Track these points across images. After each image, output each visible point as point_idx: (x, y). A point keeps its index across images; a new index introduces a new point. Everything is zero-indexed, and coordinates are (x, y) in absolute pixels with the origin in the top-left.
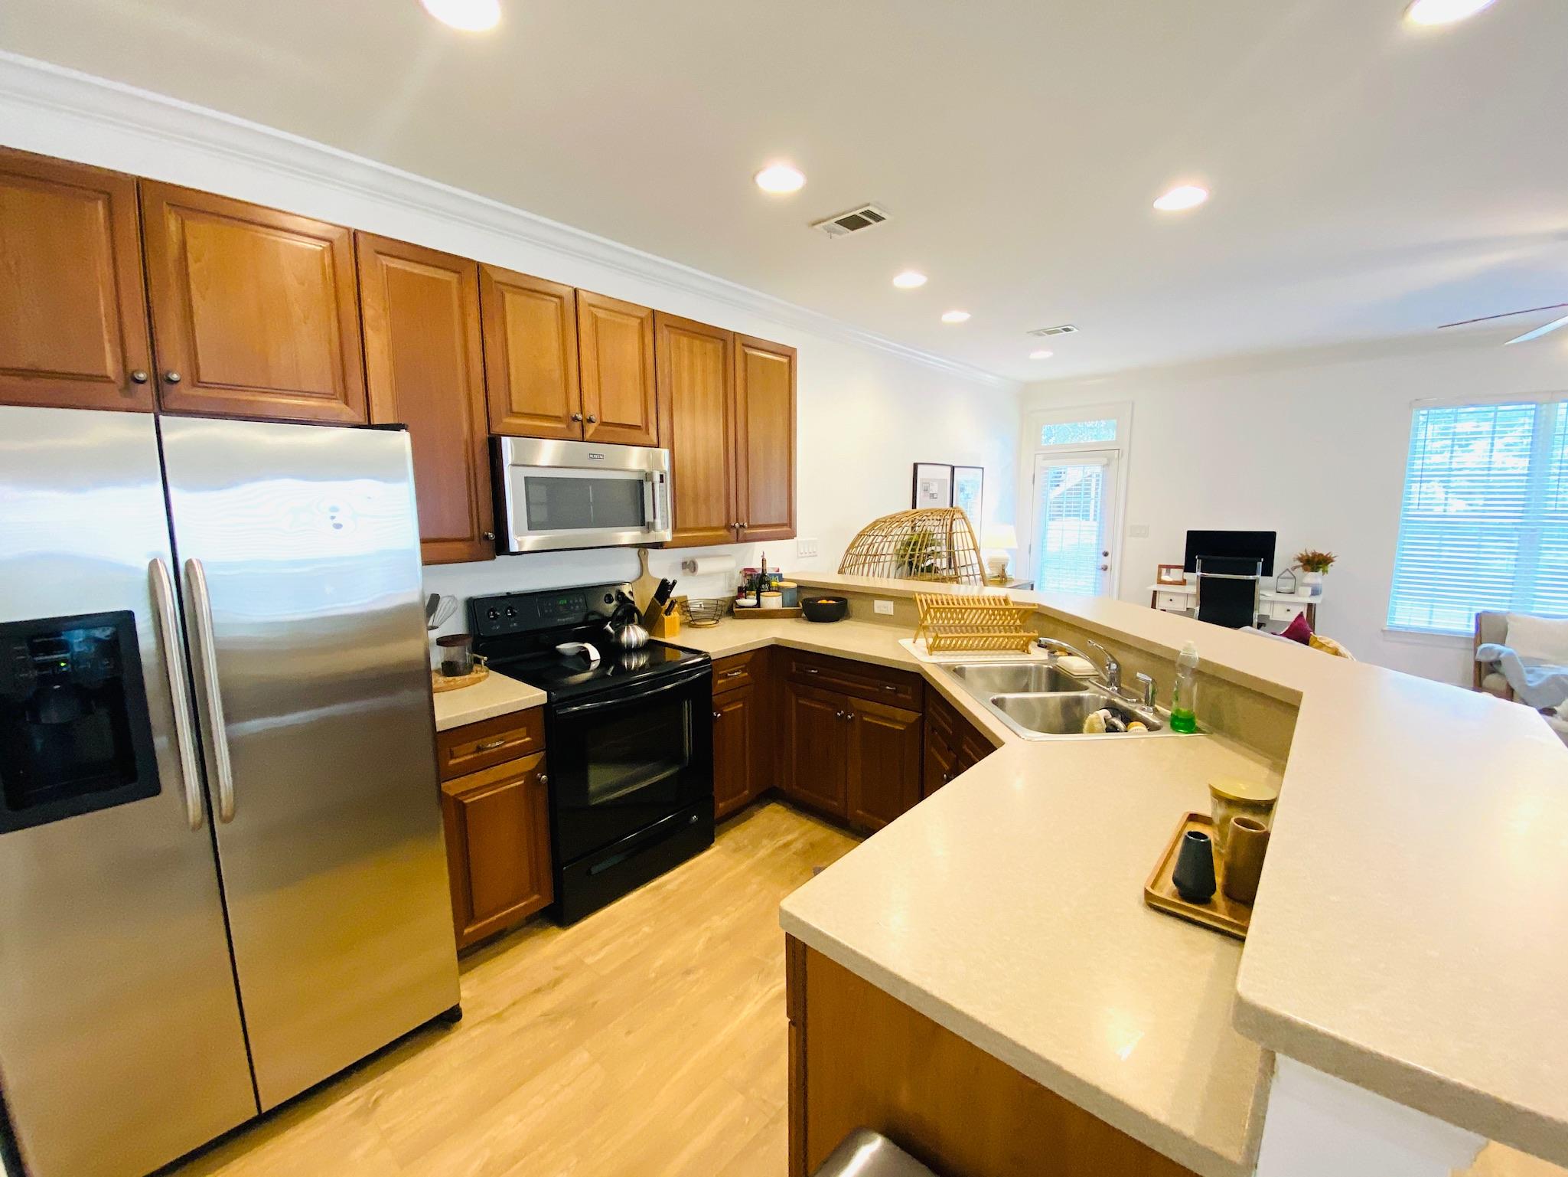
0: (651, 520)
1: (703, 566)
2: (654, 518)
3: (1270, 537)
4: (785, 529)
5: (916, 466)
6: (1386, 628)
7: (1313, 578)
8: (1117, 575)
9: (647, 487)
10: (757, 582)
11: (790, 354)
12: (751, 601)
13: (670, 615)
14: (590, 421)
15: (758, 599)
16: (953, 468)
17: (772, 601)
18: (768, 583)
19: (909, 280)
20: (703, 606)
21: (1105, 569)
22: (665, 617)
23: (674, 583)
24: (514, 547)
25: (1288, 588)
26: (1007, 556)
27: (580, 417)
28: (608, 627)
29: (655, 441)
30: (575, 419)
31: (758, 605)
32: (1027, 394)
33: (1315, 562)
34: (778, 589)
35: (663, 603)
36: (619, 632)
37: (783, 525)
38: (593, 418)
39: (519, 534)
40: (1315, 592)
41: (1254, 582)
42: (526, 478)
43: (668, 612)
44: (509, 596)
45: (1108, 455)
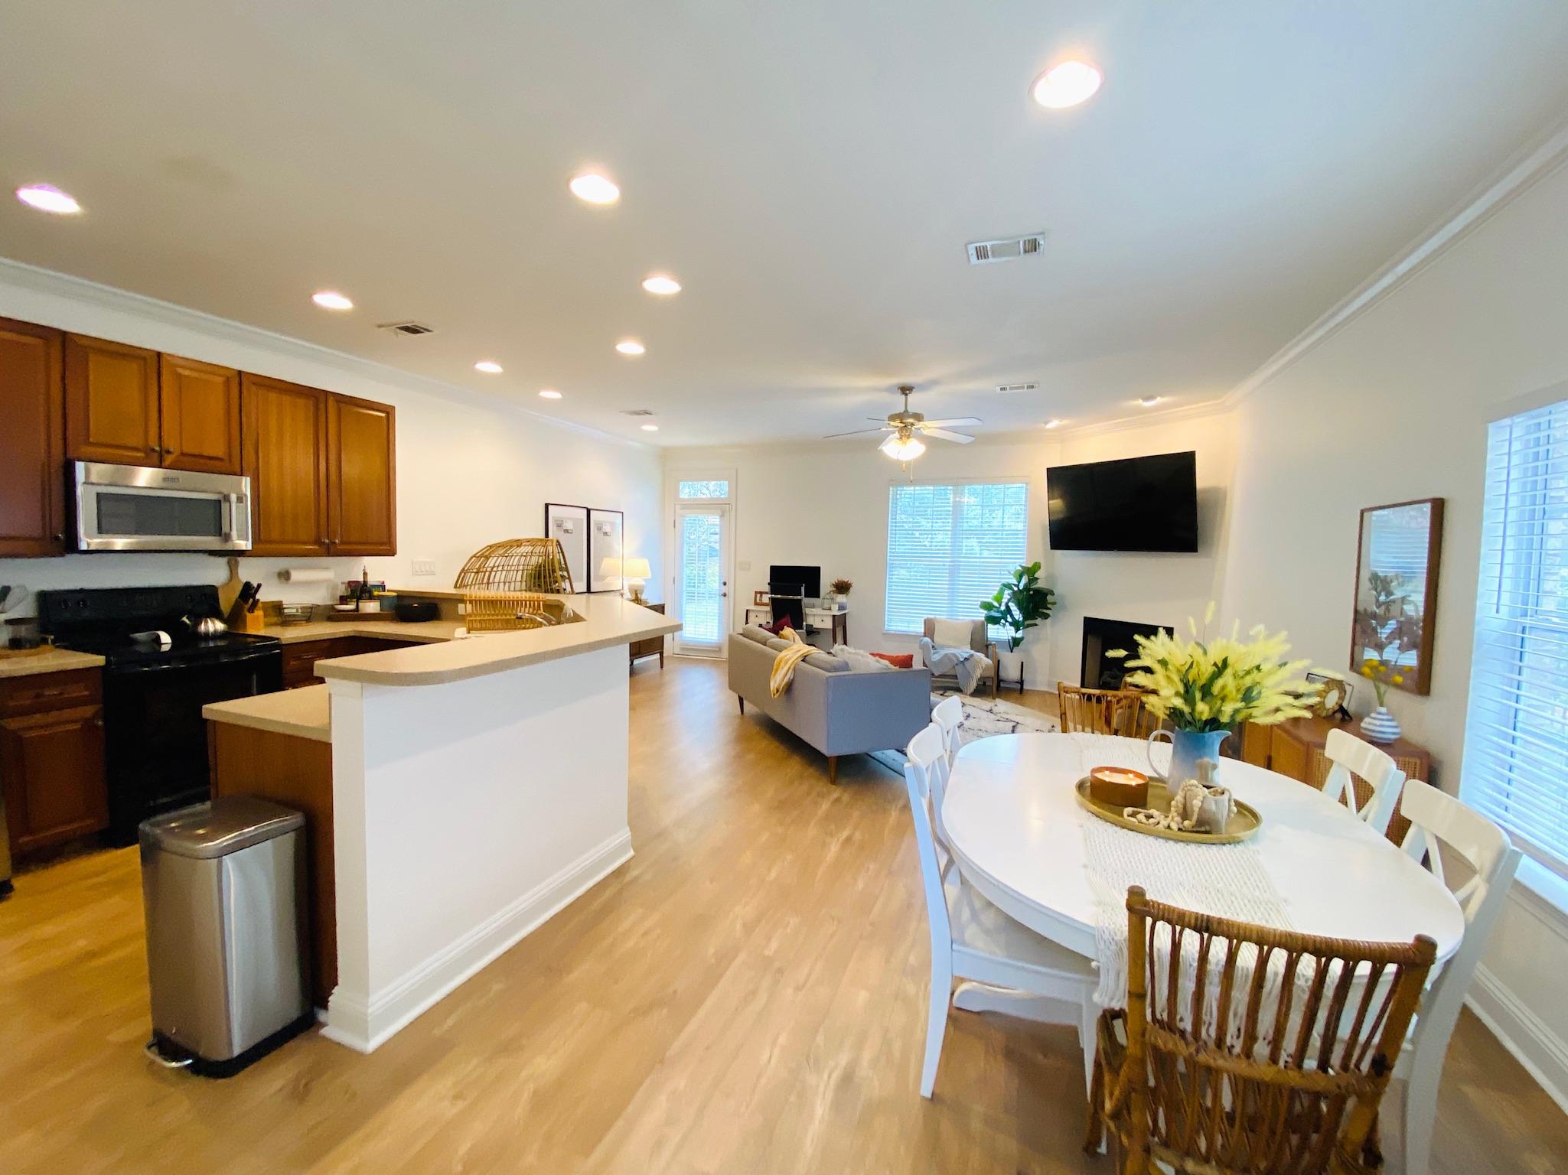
0: (228, 531)
1: (296, 576)
2: (231, 530)
3: (817, 570)
4: (386, 547)
5: (547, 506)
6: (885, 632)
7: (841, 598)
8: (732, 599)
9: (225, 506)
10: (360, 590)
11: (389, 411)
12: (351, 606)
13: (253, 612)
14: (168, 452)
15: (357, 606)
16: (589, 511)
17: (371, 607)
18: (370, 592)
19: (489, 367)
20: (300, 611)
21: (725, 595)
22: (248, 614)
23: (259, 586)
24: (83, 546)
25: (826, 606)
26: (644, 583)
27: (157, 448)
28: (185, 619)
29: (239, 470)
30: (153, 450)
31: (357, 609)
32: (665, 457)
33: (842, 588)
34: (379, 598)
35: (246, 602)
36: (197, 624)
37: (382, 544)
38: (172, 450)
39: (88, 536)
40: (841, 607)
41: (800, 600)
42: (98, 495)
43: (251, 610)
44: (82, 591)
45: (721, 507)
